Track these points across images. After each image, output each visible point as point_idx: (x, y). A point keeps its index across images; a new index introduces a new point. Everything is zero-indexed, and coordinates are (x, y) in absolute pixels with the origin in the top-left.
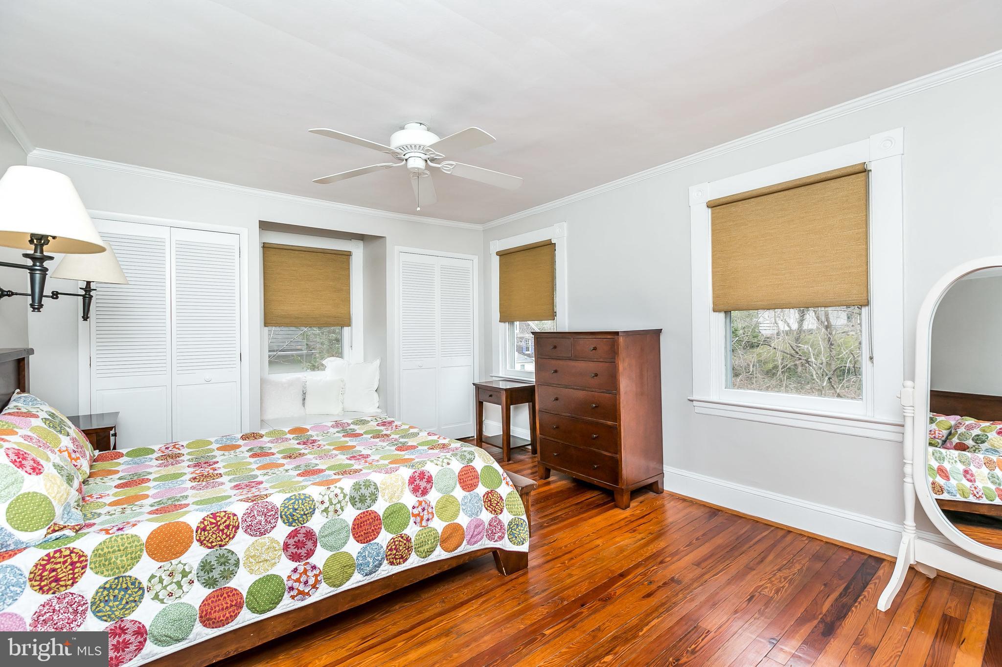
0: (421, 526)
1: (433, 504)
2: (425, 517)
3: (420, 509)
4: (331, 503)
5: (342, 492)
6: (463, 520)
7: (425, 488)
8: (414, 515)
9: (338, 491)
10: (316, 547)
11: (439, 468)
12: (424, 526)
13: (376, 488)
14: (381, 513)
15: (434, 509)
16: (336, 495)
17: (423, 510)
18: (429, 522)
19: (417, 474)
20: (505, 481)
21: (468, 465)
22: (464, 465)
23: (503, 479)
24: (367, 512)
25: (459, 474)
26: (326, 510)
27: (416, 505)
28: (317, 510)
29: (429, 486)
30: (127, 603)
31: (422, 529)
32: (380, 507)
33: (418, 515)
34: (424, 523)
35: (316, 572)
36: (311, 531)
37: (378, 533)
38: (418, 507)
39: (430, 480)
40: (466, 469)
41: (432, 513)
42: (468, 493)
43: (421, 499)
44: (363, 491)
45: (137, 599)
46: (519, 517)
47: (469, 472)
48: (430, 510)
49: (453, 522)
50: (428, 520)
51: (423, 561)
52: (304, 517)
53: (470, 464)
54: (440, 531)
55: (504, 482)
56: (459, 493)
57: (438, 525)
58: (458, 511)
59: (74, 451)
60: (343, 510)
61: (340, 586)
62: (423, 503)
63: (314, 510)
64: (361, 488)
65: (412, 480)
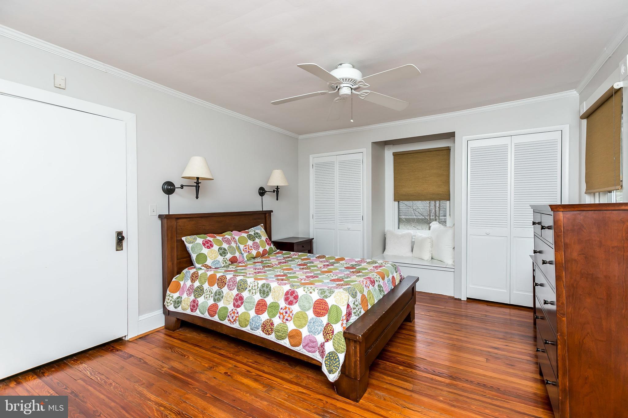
0: (282, 321)
1: (294, 312)
2: (286, 317)
3: (284, 311)
4: (252, 289)
5: (257, 285)
6: (305, 332)
7: (292, 301)
8: (281, 313)
9: (256, 284)
10: (242, 305)
11: (304, 293)
12: (284, 322)
13: (270, 290)
14: (268, 303)
15: (293, 316)
16: (255, 286)
17: (286, 313)
18: (287, 322)
19: (290, 291)
20: (342, 322)
21: (323, 299)
22: (320, 298)
23: (342, 319)
24: (263, 299)
25: (315, 302)
26: (250, 291)
27: (283, 308)
28: (247, 289)
29: (295, 301)
30: (199, 294)
31: (282, 323)
32: (269, 300)
33: (282, 314)
34: (284, 321)
35: (237, 315)
36: (243, 297)
37: (263, 313)
38: (284, 309)
39: (296, 297)
40: (321, 301)
41: (291, 317)
42: (316, 317)
43: (288, 306)
44: (265, 288)
45: (201, 294)
46: (337, 353)
47: (322, 304)
48: (291, 315)
49: (299, 329)
50: (287, 320)
51: (276, 341)
52: (242, 290)
53: (325, 299)
54: (290, 330)
55: (340, 322)
56: (310, 314)
57: (291, 326)
58: (305, 325)
59: (251, 247)
60: (255, 294)
61: (242, 327)
62: (287, 309)
63: (246, 289)
64: (264, 287)
65: (287, 293)
